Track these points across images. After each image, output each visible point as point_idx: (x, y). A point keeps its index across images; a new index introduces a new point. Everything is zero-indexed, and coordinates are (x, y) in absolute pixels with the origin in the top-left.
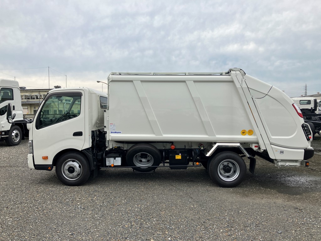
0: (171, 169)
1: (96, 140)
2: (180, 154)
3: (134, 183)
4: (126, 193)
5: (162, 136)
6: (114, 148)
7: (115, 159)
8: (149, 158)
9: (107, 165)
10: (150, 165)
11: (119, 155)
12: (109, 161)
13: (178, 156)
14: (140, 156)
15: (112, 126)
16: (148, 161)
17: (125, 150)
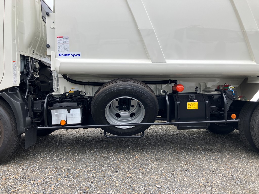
0: (178, 128)
1: (32, 75)
2: (196, 100)
3: (106, 155)
4: (92, 183)
5: (165, 61)
6: (67, 94)
7: (69, 112)
8: (133, 110)
9: (53, 123)
10: (138, 120)
11: (78, 105)
12: (58, 116)
13: (191, 103)
14: (117, 107)
15: (62, 42)
16: (132, 115)
17: (89, 97)
